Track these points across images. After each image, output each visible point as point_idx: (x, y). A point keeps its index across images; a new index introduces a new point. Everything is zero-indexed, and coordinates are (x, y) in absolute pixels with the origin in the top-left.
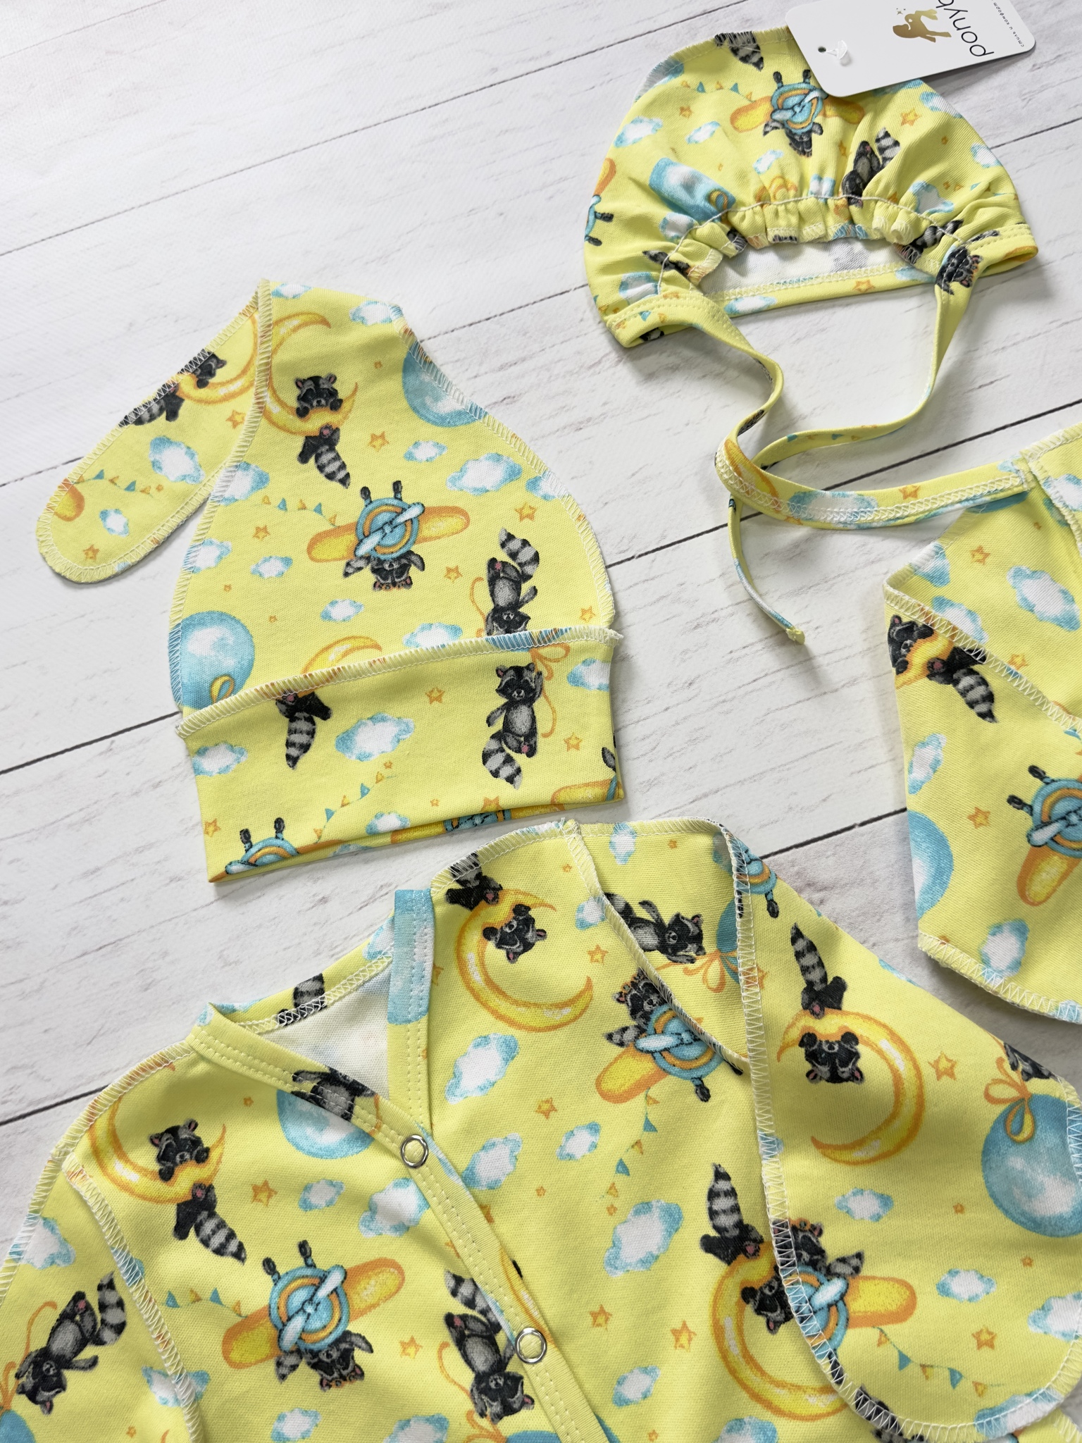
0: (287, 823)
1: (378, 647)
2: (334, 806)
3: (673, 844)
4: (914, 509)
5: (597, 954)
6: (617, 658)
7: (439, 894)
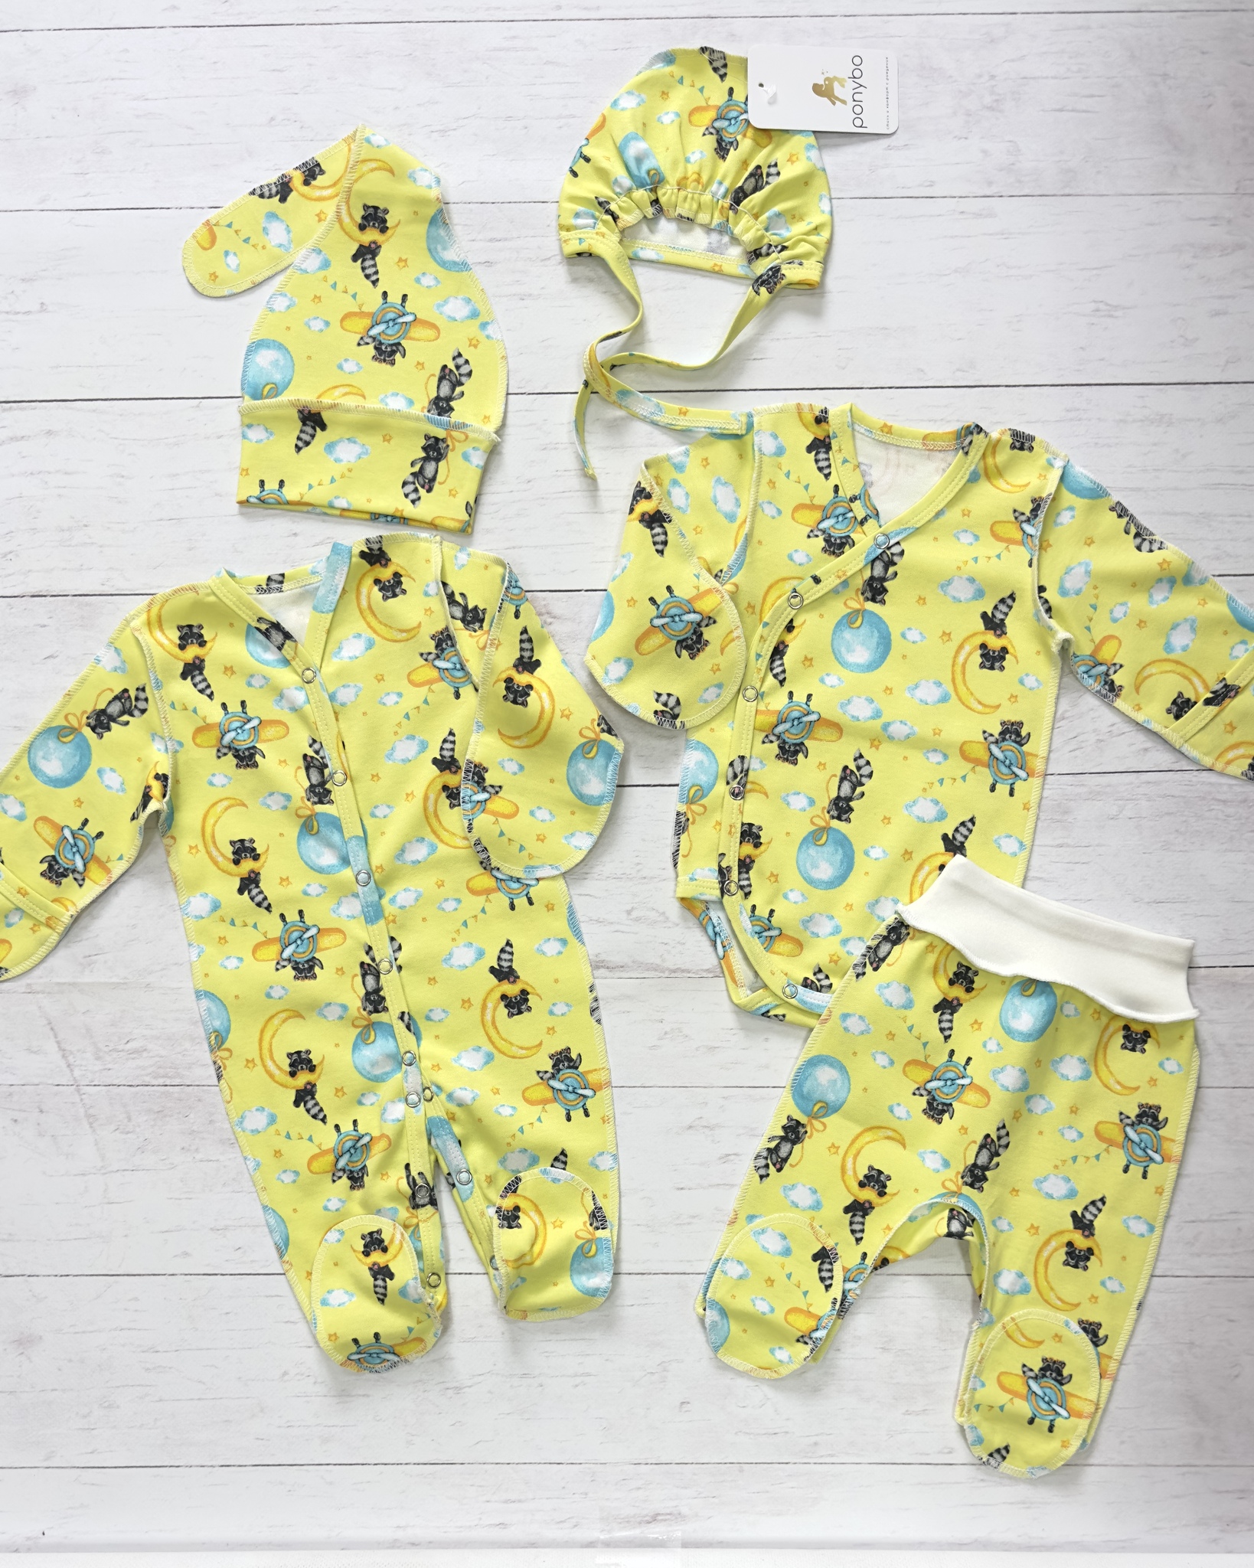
0: (286, 483)
1: (364, 397)
2: (314, 483)
3: (486, 567)
4: (683, 423)
5: (429, 611)
6: (494, 451)
7: (356, 551)
